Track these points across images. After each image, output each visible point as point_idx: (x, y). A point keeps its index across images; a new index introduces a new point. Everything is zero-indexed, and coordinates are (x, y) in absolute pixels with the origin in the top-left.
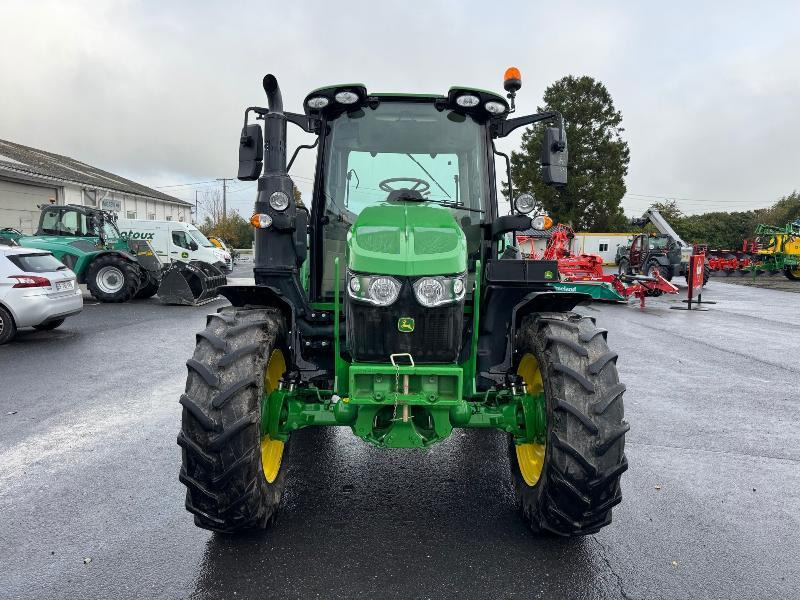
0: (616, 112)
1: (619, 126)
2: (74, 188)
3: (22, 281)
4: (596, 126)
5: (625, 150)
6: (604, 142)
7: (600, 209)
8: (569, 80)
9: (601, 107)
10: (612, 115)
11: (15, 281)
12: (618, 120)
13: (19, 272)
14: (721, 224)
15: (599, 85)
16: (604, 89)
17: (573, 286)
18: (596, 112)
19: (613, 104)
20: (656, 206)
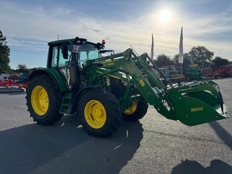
5: (8, 48)
20: (20, 65)
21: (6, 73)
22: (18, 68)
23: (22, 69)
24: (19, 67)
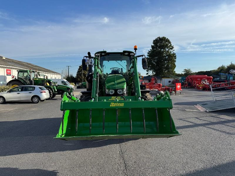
0: (172, 46)
1: (173, 49)
4: (167, 50)
5: (175, 56)
6: (169, 54)
8: (159, 38)
9: (168, 45)
15: (167, 39)
16: (169, 40)
18: (166, 46)
19: (171, 44)
20: (185, 70)
21: (170, 77)
22: (183, 73)
23: (187, 73)
24: (185, 72)
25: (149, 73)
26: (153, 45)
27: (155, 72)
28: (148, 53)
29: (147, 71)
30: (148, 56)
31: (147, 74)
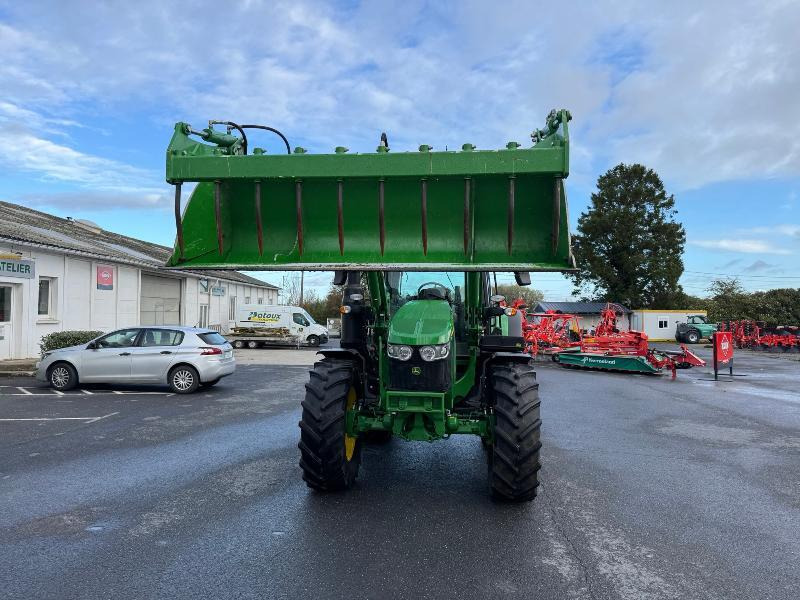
0: (666, 198)
1: (673, 208)
2: (192, 277)
3: (207, 351)
4: (650, 208)
5: (680, 231)
6: (659, 223)
7: (659, 286)
8: (621, 167)
9: (654, 192)
10: (664, 199)
11: (202, 351)
12: (670, 203)
13: (204, 344)
14: (787, 300)
15: (651, 171)
16: (655, 176)
17: (612, 359)
18: (650, 196)
19: (665, 189)
20: (718, 283)
24: (717, 290)
25: (582, 291)
26: (597, 191)
27: (604, 287)
28: (580, 221)
29: (577, 283)
30: (579, 229)
31: (574, 293)
